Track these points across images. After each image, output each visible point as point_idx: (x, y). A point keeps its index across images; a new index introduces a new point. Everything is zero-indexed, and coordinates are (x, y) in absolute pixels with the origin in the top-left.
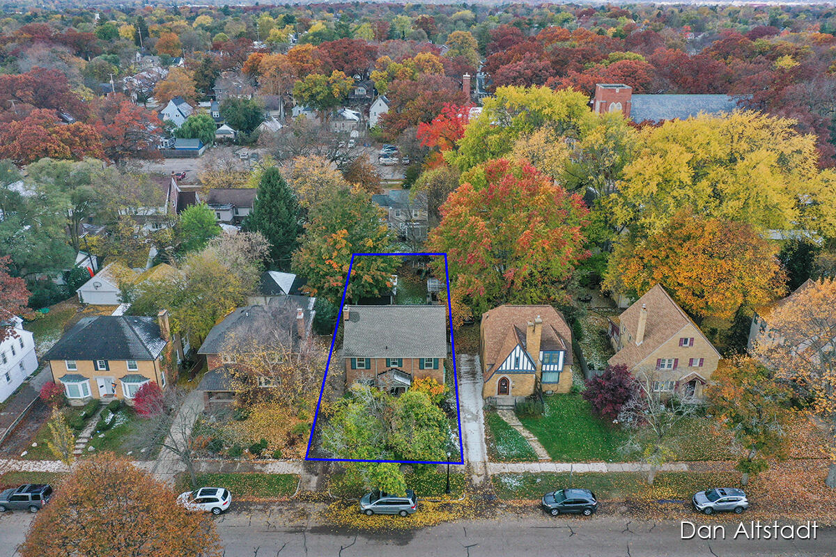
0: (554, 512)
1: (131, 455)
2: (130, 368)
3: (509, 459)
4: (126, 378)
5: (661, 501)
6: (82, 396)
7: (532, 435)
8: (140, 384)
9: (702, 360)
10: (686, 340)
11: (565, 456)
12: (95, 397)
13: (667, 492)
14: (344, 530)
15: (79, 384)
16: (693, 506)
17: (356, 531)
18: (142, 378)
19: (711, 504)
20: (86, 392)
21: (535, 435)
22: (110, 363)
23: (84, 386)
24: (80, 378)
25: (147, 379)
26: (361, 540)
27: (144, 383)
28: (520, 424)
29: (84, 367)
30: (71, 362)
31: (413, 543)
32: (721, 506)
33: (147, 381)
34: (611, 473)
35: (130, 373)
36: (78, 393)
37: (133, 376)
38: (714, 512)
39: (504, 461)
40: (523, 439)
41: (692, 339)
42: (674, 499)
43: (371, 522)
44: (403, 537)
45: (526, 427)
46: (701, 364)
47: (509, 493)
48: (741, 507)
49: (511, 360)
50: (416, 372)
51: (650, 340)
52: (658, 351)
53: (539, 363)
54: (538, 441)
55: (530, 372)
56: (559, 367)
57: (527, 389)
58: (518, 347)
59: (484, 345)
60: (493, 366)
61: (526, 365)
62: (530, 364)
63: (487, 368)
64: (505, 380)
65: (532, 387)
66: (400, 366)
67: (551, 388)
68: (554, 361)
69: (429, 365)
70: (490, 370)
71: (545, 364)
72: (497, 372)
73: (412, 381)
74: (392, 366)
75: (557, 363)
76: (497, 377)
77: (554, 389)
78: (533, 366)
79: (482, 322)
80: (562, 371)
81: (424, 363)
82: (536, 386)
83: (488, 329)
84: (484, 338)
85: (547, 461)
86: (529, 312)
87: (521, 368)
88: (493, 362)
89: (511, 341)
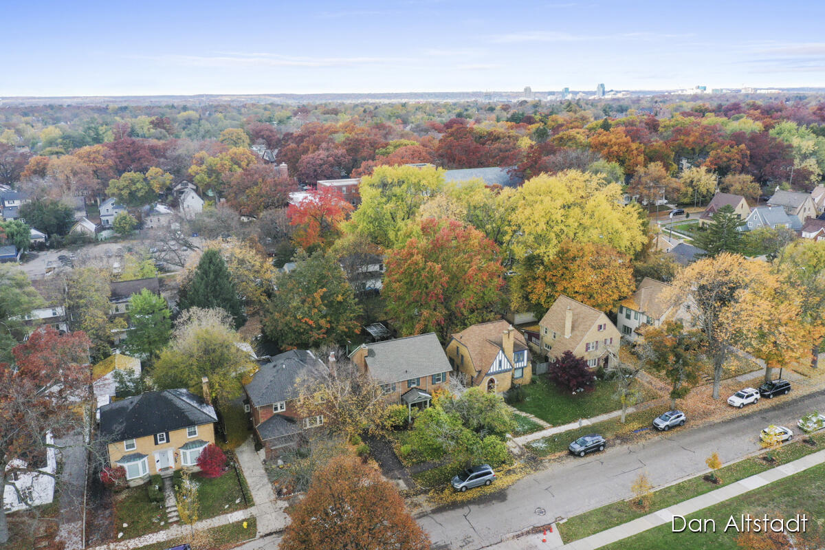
0: (583, 454)
1: (229, 507)
2: (189, 435)
3: (525, 433)
4: (186, 446)
5: (636, 431)
6: (141, 475)
7: (528, 414)
8: (201, 449)
9: (611, 339)
10: (601, 326)
11: (560, 421)
12: (153, 473)
13: (636, 425)
14: (454, 505)
15: (139, 463)
16: (656, 428)
17: (463, 504)
18: (201, 442)
19: (668, 423)
20: (144, 470)
21: (531, 413)
22: (171, 434)
23: (144, 463)
24: (139, 456)
25: (206, 442)
26: (474, 508)
27: (204, 447)
28: (515, 409)
29: (143, 444)
30: (129, 442)
31: (509, 497)
32: (673, 423)
33: (206, 445)
34: (594, 424)
35: (190, 440)
36: (137, 472)
37: (193, 443)
38: (670, 428)
39: (523, 435)
40: (525, 417)
41: (605, 325)
42: (642, 429)
43: (470, 495)
44: (501, 496)
45: (521, 410)
46: (611, 343)
47: (544, 453)
48: (683, 421)
49: (496, 363)
50: (430, 387)
51: (576, 332)
52: (586, 337)
53: (513, 362)
54: (536, 416)
55: (510, 370)
56: (525, 363)
57: (507, 385)
58: (501, 352)
59: (465, 359)
60: (480, 372)
61: (506, 365)
62: (508, 364)
63: (475, 375)
64: (492, 381)
65: (510, 382)
66: (418, 385)
67: (518, 382)
68: (521, 359)
69: (439, 380)
70: (478, 375)
71: (516, 363)
72: (487, 375)
73: (431, 395)
74: (412, 386)
75: (523, 360)
76: (487, 379)
77: (520, 382)
78: (511, 364)
79: (453, 344)
80: (526, 367)
81: (435, 378)
82: (512, 381)
83: (468, 345)
84: (463, 354)
85: (551, 427)
86: (492, 327)
87: (503, 368)
88: (480, 369)
89: (491, 349)
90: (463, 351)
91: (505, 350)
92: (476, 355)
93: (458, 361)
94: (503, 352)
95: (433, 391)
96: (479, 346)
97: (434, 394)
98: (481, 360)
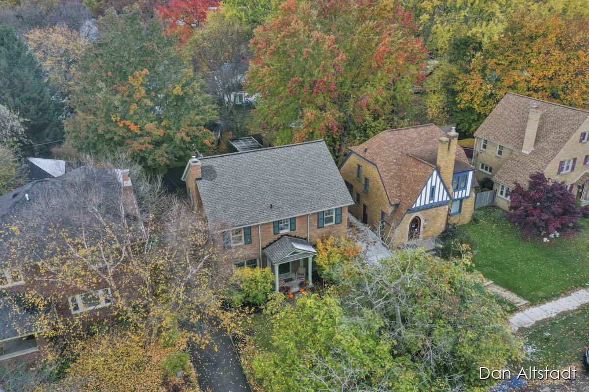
10: (585, 134)
49: (426, 192)
50: (312, 233)
51: (543, 144)
52: (561, 152)
53: (451, 190)
54: (496, 283)
55: (444, 203)
56: (467, 192)
57: (439, 225)
58: (435, 173)
59: (370, 184)
60: (397, 206)
61: (441, 195)
62: (445, 193)
63: (389, 210)
64: (416, 222)
65: (444, 222)
66: (293, 229)
67: (454, 220)
68: (462, 185)
69: (329, 220)
70: (394, 212)
71: (455, 190)
72: (410, 211)
73: (315, 246)
74: (282, 232)
75: (465, 187)
76: (409, 219)
77: (455, 221)
78: (448, 194)
79: (352, 160)
80: (467, 198)
81: (322, 218)
82: (447, 219)
83: (378, 162)
84: (368, 177)
85: (528, 306)
86: (415, 135)
87: (436, 201)
88: (397, 201)
89: (417, 170)
90: (370, 171)
91: (442, 171)
92: (391, 178)
93: (358, 187)
94: (439, 173)
95: (318, 240)
96: (396, 164)
97: (320, 246)
98: (399, 186)
